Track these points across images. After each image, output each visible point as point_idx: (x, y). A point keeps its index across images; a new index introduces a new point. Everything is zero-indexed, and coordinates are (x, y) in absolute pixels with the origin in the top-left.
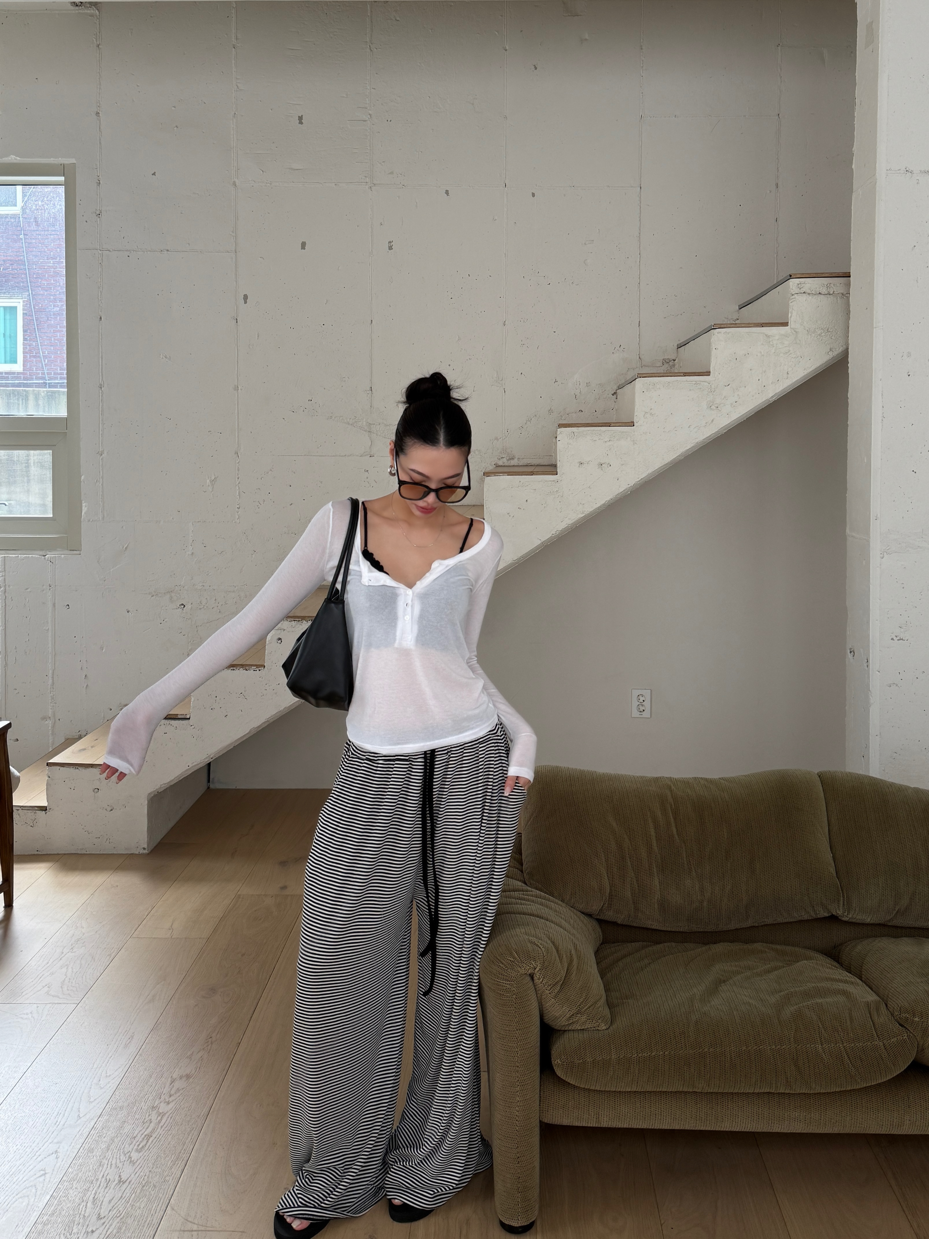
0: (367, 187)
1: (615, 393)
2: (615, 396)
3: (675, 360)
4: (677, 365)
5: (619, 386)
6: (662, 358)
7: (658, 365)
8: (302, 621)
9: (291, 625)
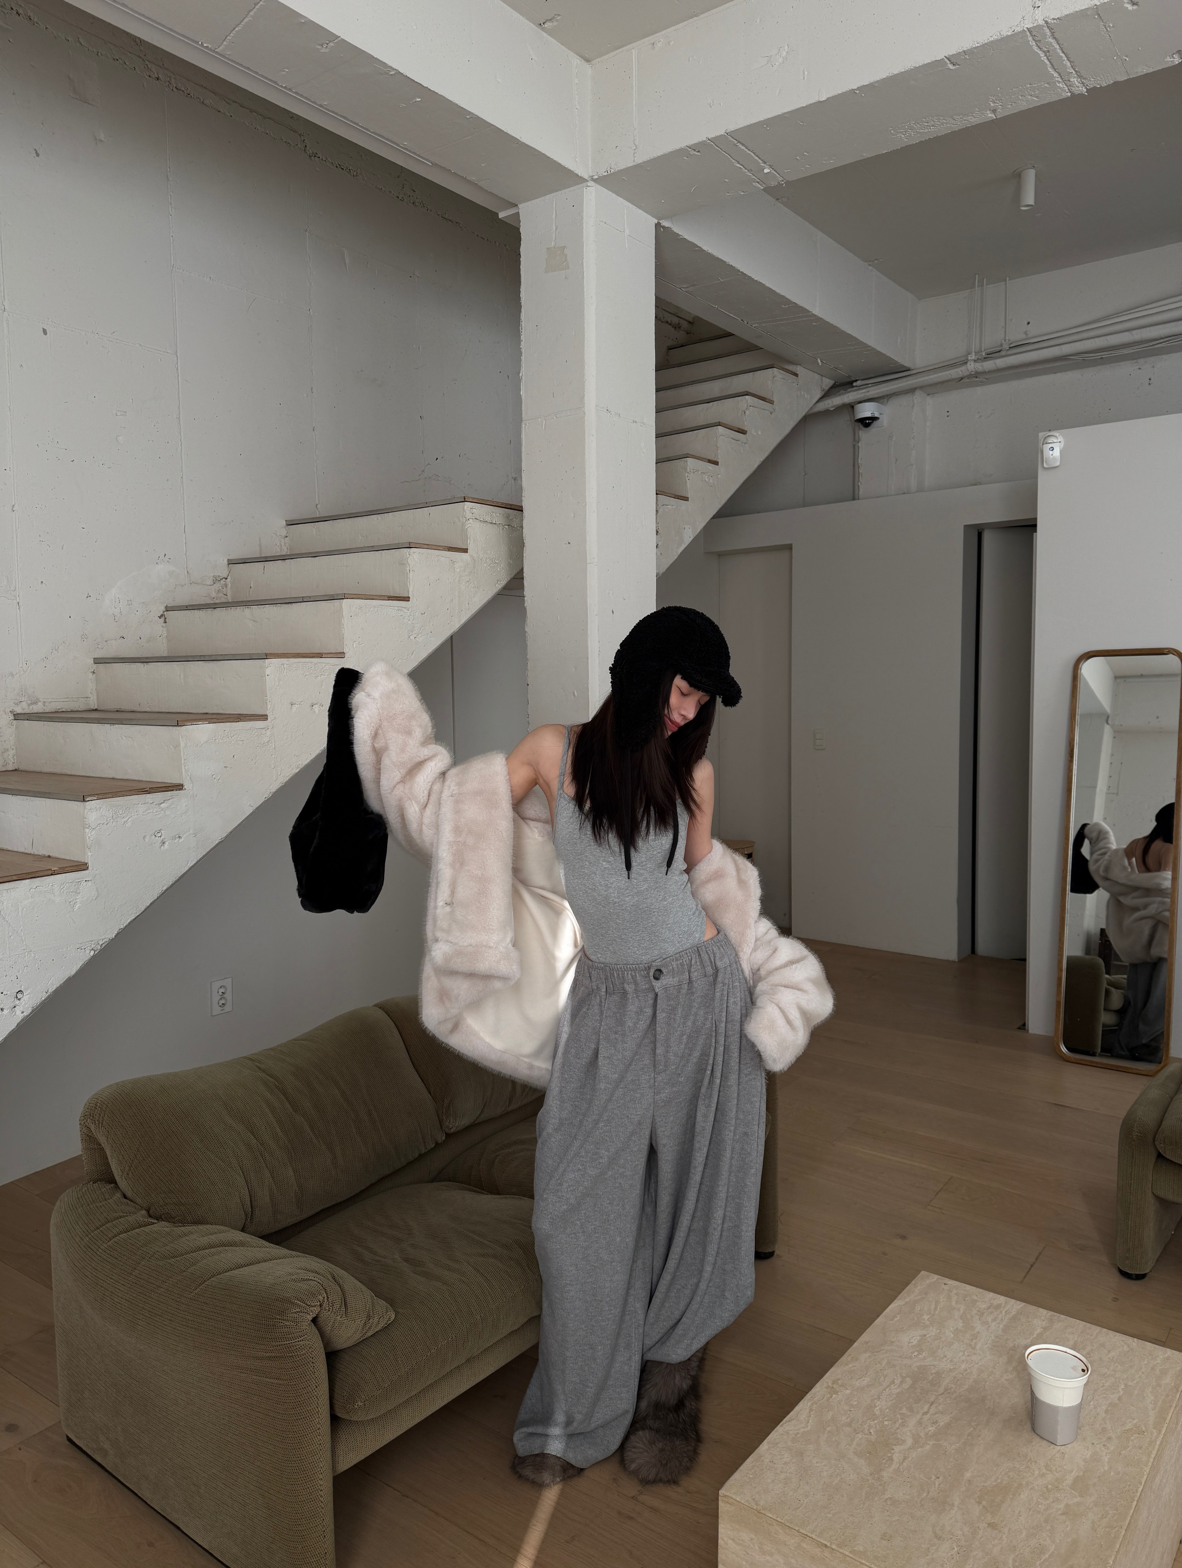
1: (162, 615)
2: (162, 619)
3: (226, 579)
4: (230, 585)
5: (166, 607)
6: (212, 575)
7: (208, 584)
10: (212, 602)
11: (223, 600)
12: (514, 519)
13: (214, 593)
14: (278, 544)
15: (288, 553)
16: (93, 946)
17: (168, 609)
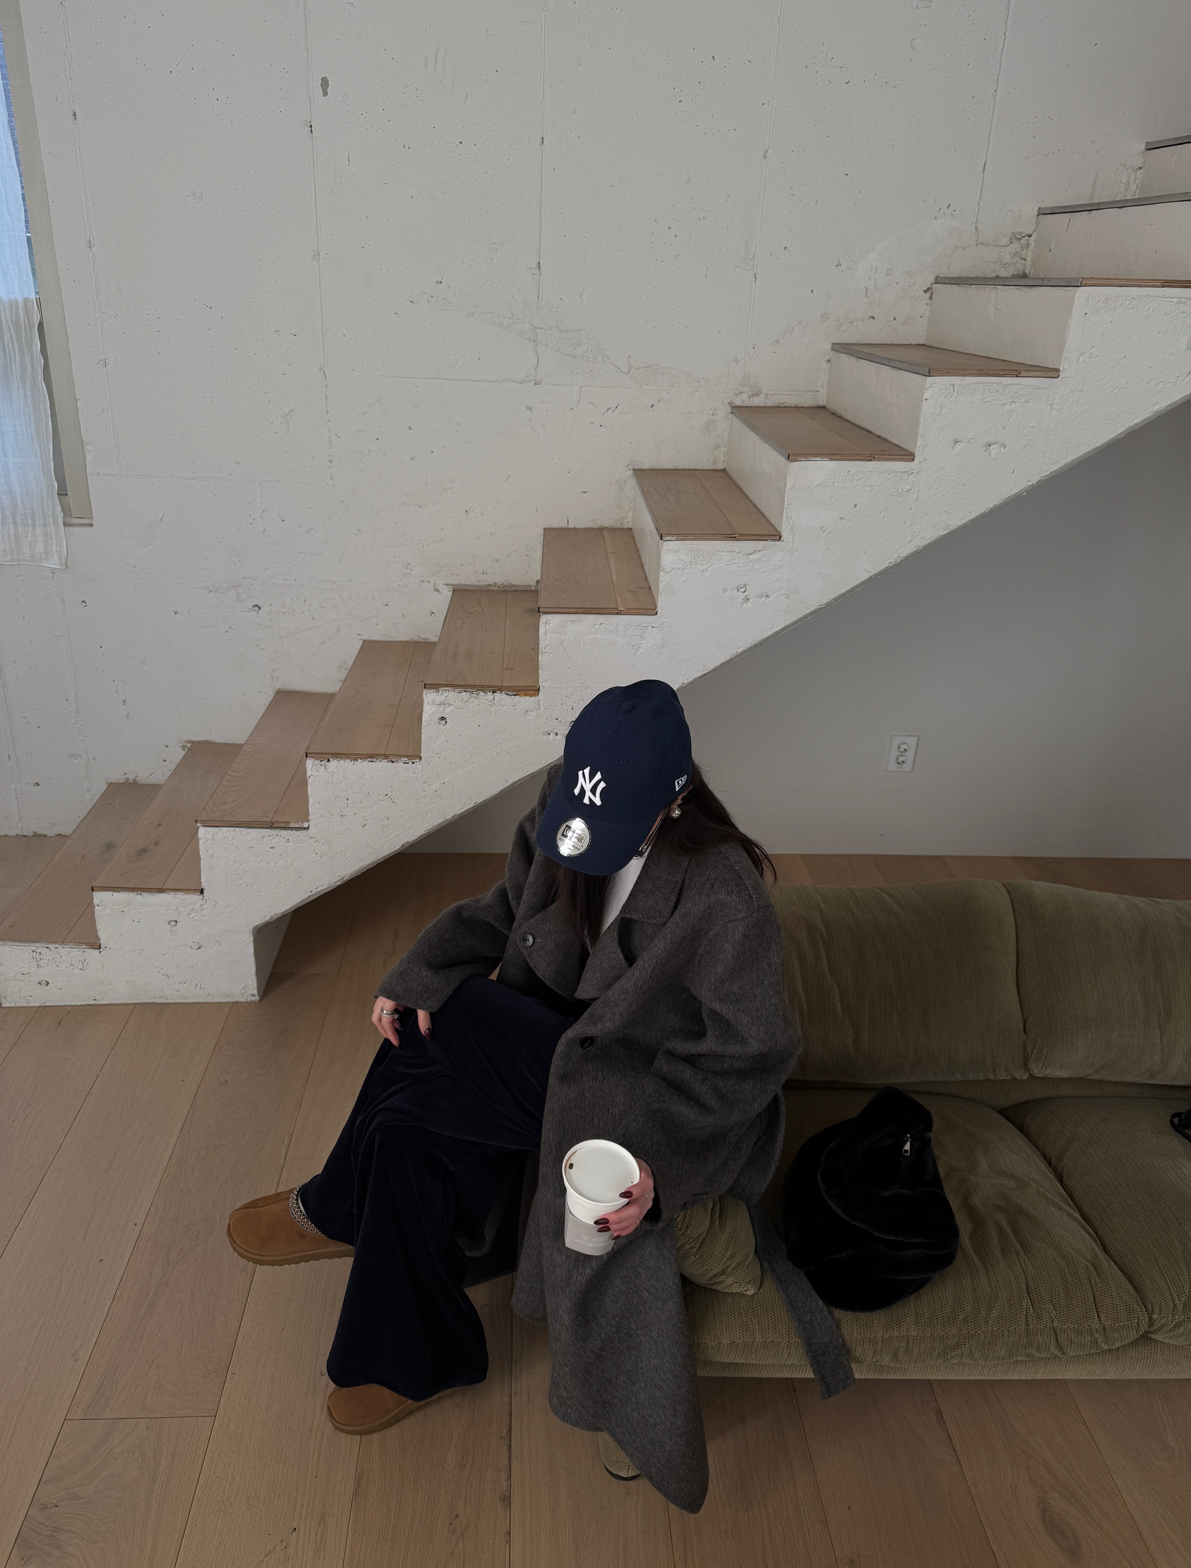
1: (929, 289)
2: (928, 294)
3: (1030, 236)
4: (1032, 244)
5: (936, 278)
6: (1011, 232)
7: (1002, 244)
8: (478, 692)
9: (461, 698)
11: (1018, 272)
13: (1007, 258)
14: (1123, 180)
17: (938, 281)
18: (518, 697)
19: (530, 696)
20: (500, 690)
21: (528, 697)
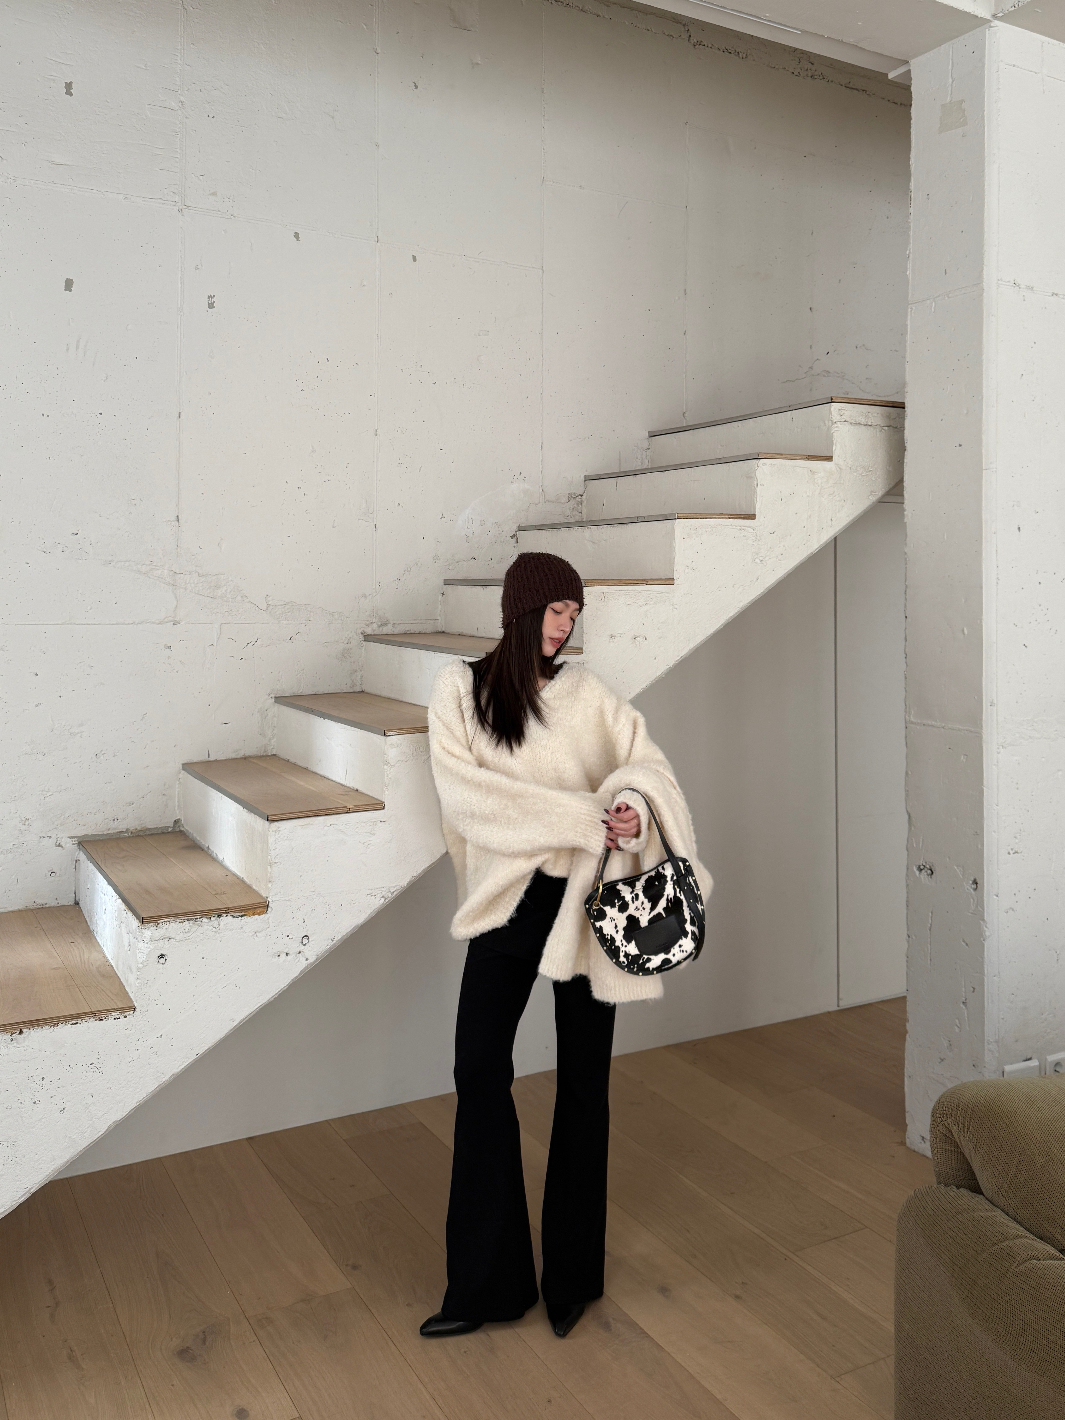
0: (176, 208)
1: (514, 535)
2: (515, 539)
3: (582, 496)
4: (585, 502)
5: (519, 526)
6: (568, 492)
7: (563, 501)
8: (201, 919)
9: (183, 929)
10: (566, 521)
11: (578, 518)
12: (897, 419)
13: (568, 511)
14: (639, 457)
15: (649, 467)
16: (383, 893)
17: (520, 529)
18: (245, 917)
19: (259, 914)
20: (226, 913)
21: (256, 916)
